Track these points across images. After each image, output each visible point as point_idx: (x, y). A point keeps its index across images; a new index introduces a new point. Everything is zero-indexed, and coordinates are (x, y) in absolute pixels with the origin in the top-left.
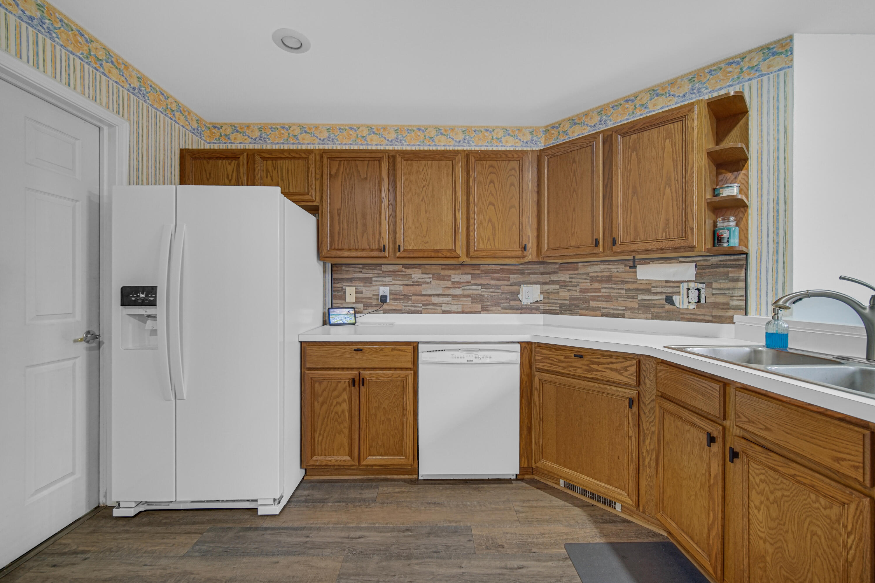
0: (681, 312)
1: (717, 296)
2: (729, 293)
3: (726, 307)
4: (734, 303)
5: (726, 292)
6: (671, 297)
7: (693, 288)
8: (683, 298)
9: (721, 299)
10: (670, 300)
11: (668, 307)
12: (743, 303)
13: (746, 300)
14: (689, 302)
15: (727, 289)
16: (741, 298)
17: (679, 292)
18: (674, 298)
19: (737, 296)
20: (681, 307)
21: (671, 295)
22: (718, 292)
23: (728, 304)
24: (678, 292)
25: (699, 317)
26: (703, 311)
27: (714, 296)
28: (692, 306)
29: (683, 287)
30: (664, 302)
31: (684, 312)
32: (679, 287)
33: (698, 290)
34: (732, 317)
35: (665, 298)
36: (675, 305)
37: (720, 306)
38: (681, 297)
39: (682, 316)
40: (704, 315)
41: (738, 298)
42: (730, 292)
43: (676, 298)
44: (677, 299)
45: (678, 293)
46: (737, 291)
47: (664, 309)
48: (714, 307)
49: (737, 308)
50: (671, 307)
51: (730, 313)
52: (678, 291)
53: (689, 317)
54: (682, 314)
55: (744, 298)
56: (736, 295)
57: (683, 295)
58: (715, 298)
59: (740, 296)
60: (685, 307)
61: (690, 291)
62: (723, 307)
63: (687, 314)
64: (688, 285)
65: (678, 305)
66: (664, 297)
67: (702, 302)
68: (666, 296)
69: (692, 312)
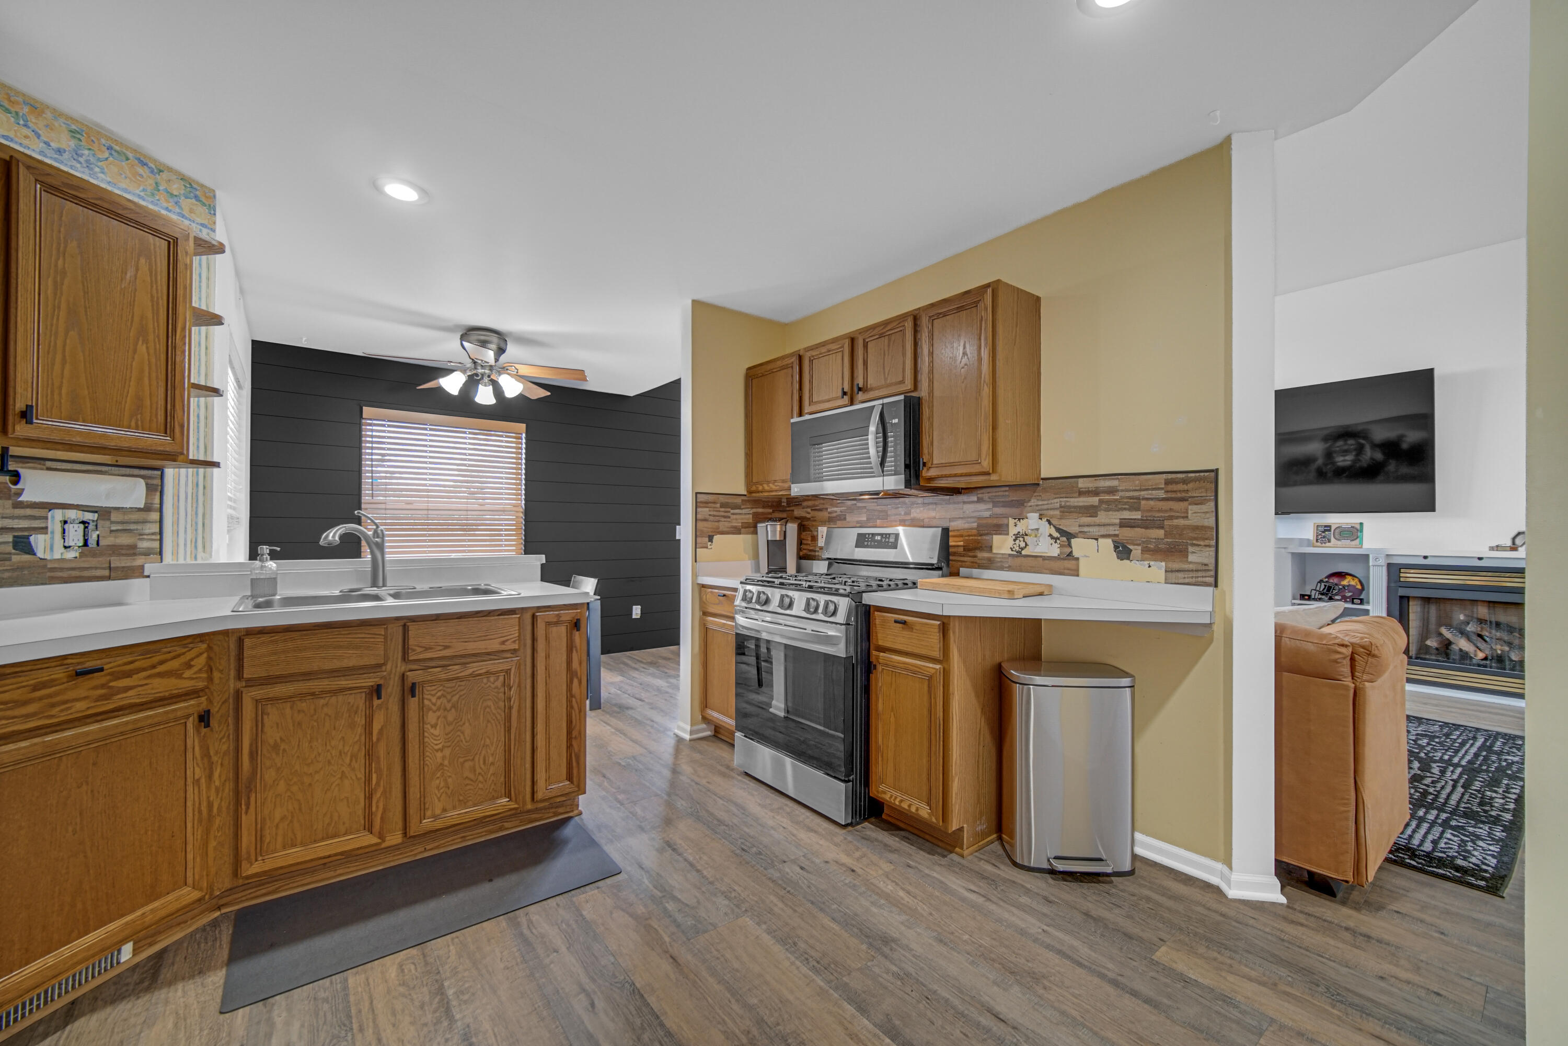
0: (49, 566)
1: (119, 534)
2: (137, 530)
3: (131, 552)
4: (144, 545)
5: (132, 527)
6: (28, 537)
7: (74, 520)
8: (52, 538)
9: (124, 540)
10: (23, 544)
11: (19, 558)
12: (157, 544)
13: (161, 540)
14: (65, 547)
15: (134, 523)
16: (153, 537)
17: (46, 528)
18: (32, 539)
19: (149, 534)
20: (48, 557)
21: (26, 534)
22: (119, 527)
23: (134, 547)
24: (42, 528)
25: (86, 574)
26: (93, 562)
27: (113, 534)
28: (70, 555)
29: (53, 517)
30: (9, 548)
31: (56, 566)
32: (46, 518)
33: (83, 522)
34: (142, 567)
35: (11, 539)
36: (35, 554)
37: (123, 552)
38: (48, 537)
39: (52, 574)
40: (96, 568)
41: (149, 537)
42: (139, 527)
43: (36, 540)
44: (39, 542)
45: (44, 530)
46: (148, 525)
47: (7, 563)
48: (113, 552)
49: (147, 553)
50: (27, 557)
51: (139, 561)
52: (43, 525)
53: (65, 574)
54: (53, 570)
55: (158, 537)
56: (147, 531)
57: (53, 533)
58: (116, 537)
59: (153, 534)
60: (57, 556)
61: (66, 526)
62: (128, 552)
63: (62, 569)
64: (64, 515)
65: (40, 554)
66: (9, 538)
67: (90, 546)
68: (15, 537)
69: (73, 565)
